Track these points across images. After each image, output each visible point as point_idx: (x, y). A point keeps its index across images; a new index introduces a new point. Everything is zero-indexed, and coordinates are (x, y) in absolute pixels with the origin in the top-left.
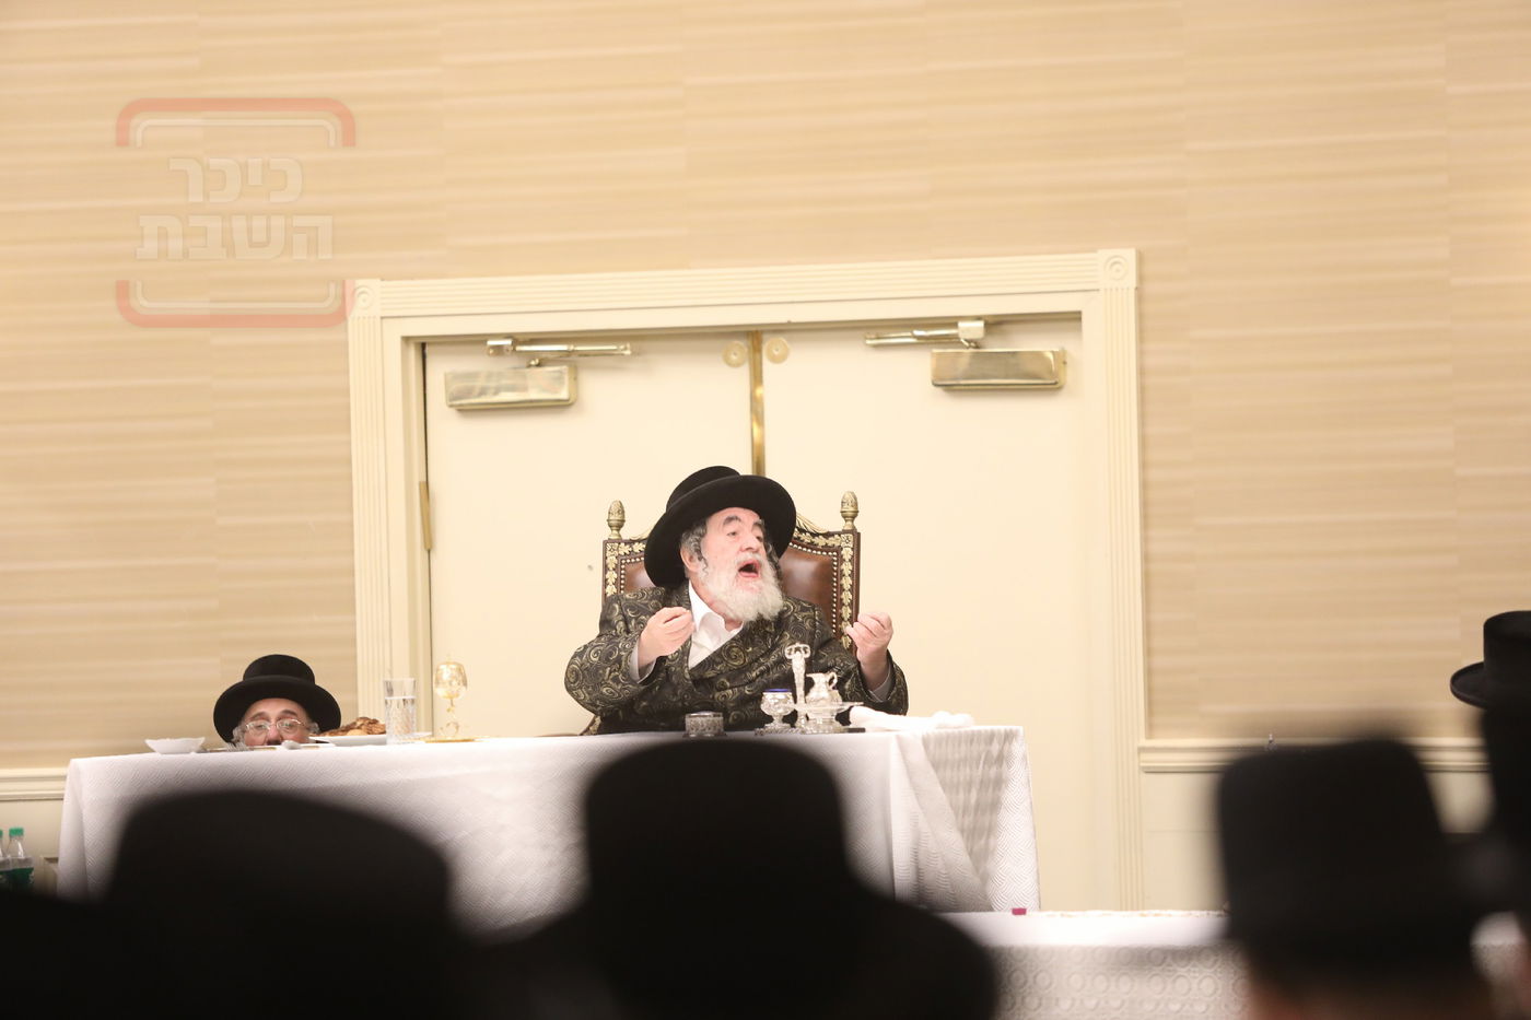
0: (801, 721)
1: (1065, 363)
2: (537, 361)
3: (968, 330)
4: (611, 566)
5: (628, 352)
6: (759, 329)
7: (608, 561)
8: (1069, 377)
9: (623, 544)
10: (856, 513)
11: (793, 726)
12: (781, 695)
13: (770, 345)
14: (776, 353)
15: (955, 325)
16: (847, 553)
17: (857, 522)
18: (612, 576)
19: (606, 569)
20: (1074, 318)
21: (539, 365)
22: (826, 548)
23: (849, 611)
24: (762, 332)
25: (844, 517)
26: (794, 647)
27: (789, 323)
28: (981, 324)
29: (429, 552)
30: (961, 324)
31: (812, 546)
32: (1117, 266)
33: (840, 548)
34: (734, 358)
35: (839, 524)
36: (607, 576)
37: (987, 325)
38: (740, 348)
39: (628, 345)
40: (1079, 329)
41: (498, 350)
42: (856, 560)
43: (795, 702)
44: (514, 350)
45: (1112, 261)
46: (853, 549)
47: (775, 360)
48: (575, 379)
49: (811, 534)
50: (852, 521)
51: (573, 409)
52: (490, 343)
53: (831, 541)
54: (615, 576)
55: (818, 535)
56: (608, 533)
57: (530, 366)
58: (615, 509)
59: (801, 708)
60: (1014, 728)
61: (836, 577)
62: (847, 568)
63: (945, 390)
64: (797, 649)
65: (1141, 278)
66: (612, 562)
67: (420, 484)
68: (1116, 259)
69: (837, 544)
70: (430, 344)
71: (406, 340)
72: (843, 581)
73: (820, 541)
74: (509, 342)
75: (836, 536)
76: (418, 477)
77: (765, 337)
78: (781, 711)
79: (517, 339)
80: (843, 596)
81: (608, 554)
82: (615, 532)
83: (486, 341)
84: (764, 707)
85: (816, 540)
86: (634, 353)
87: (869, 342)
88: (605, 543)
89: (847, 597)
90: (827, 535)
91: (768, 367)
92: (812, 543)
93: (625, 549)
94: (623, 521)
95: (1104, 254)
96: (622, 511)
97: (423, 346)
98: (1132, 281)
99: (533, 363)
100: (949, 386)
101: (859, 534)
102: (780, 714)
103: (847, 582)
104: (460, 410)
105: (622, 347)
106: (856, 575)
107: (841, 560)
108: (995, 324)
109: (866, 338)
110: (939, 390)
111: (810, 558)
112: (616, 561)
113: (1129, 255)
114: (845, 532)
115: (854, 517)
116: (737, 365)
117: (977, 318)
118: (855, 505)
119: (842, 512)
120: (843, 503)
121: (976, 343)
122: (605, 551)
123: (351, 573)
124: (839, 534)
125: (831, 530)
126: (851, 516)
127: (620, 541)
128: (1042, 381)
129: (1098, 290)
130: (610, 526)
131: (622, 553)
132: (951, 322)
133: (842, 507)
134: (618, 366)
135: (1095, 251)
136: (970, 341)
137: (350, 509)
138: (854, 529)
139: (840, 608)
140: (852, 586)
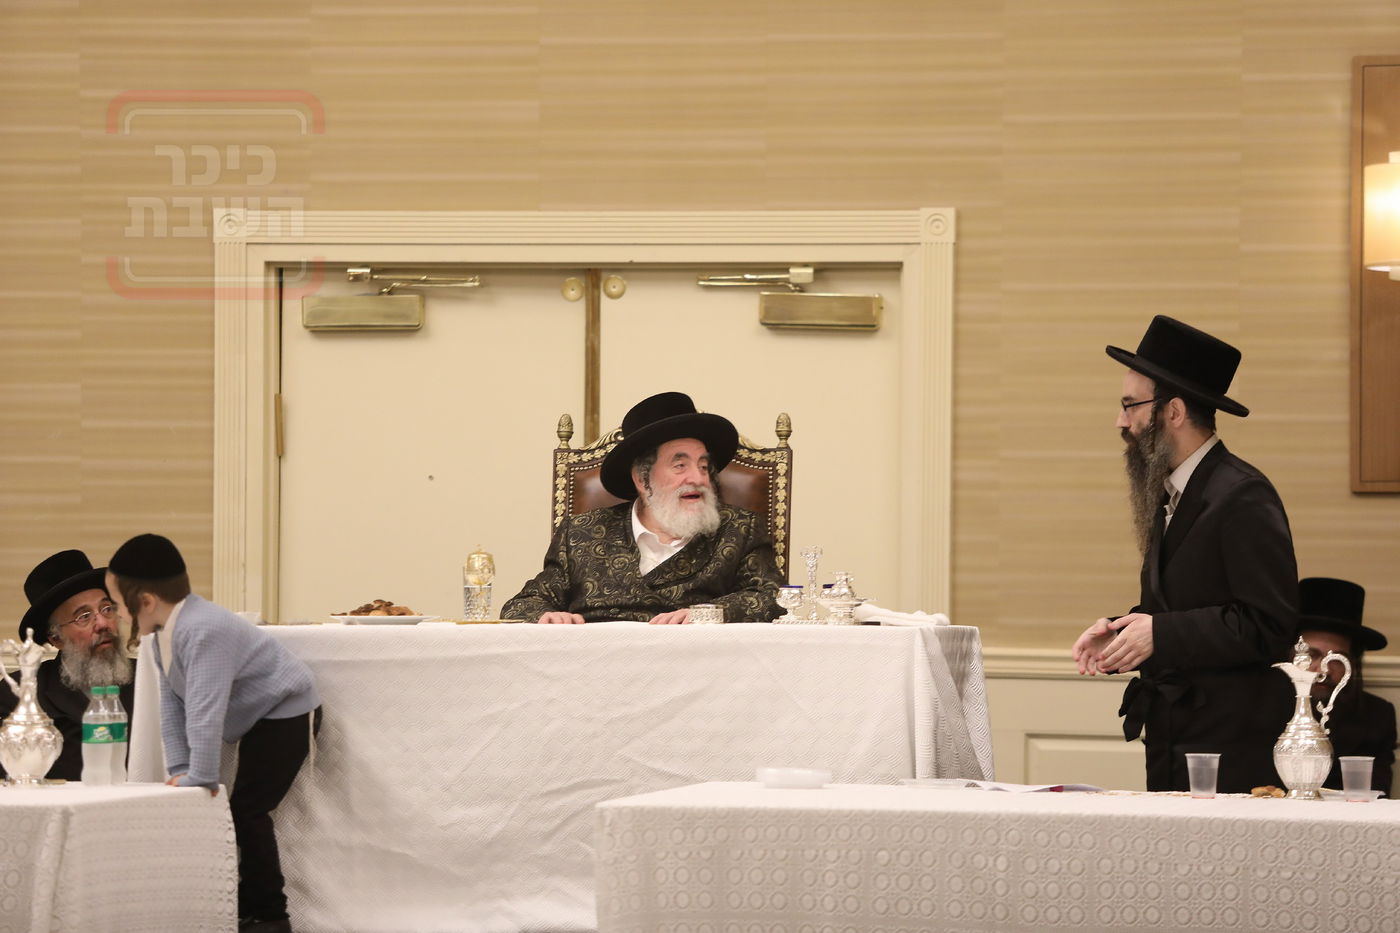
1: (882, 308)
2: (389, 289)
3: (799, 275)
4: (561, 473)
5: (477, 284)
6: (599, 267)
7: (558, 468)
8: (885, 322)
9: (572, 454)
10: (789, 432)
12: (795, 591)
13: (614, 284)
14: (614, 291)
15: (786, 271)
16: (782, 468)
17: (790, 441)
18: (562, 481)
19: (556, 476)
20: (896, 267)
21: (389, 293)
22: (763, 463)
23: (783, 520)
24: (601, 270)
25: (779, 436)
27: (631, 263)
28: (810, 271)
29: (280, 458)
30: (793, 270)
31: (750, 461)
32: (936, 223)
33: (775, 464)
34: (572, 292)
35: (773, 442)
36: (557, 482)
37: (817, 271)
38: (576, 284)
39: (477, 277)
40: (898, 279)
41: (356, 277)
42: (788, 474)
44: (371, 278)
45: (934, 218)
46: (787, 464)
47: (611, 296)
48: (424, 306)
49: (749, 450)
50: (787, 439)
51: (419, 334)
52: (352, 270)
53: (767, 458)
54: (565, 481)
55: (755, 451)
56: (557, 443)
57: (381, 293)
58: (564, 421)
61: (771, 489)
62: (781, 482)
63: (771, 329)
65: (958, 235)
66: (562, 468)
67: (275, 395)
68: (937, 217)
69: (773, 460)
70: (288, 269)
71: (268, 264)
72: (778, 493)
73: (757, 457)
74: (368, 271)
75: (772, 453)
76: (274, 390)
77: (604, 275)
78: (796, 604)
79: (379, 268)
80: (777, 507)
81: (559, 461)
82: (564, 442)
83: (347, 269)
85: (754, 456)
86: (481, 286)
87: (702, 283)
88: (556, 452)
89: (781, 507)
90: (764, 451)
91: (605, 302)
92: (750, 458)
93: (574, 458)
94: (572, 433)
95: (926, 212)
96: (571, 424)
97: (280, 270)
98: (950, 237)
99: (385, 290)
100: (778, 324)
101: (790, 453)
103: (781, 494)
104: (313, 332)
105: (471, 279)
106: (788, 487)
107: (776, 474)
108: (823, 270)
109: (696, 280)
110: (764, 328)
111: (748, 471)
112: (566, 469)
113: (949, 214)
114: (779, 449)
116: (575, 299)
117: (805, 265)
118: (789, 425)
119: (777, 431)
120: (778, 422)
121: (801, 288)
122: (555, 459)
123: (210, 475)
124: (775, 450)
125: (768, 447)
126: (785, 435)
127: (569, 450)
128: (862, 324)
129: (919, 244)
130: (560, 437)
131: (571, 461)
132: (784, 267)
133: (777, 426)
134: (463, 296)
135: (917, 208)
136: (795, 285)
137: (211, 417)
138: (788, 447)
139: (775, 518)
140: (786, 498)
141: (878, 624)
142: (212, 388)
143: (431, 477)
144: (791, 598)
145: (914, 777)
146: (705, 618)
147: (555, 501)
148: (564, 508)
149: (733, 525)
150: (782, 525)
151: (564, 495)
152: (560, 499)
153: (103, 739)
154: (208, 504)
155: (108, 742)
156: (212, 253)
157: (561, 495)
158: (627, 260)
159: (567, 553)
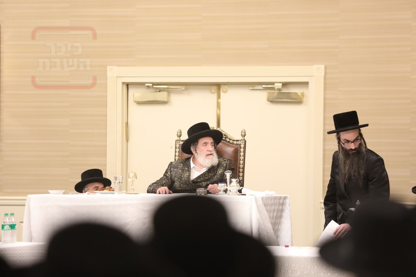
0: (228, 192)
1: (304, 96)
2: (159, 90)
3: (278, 86)
4: (177, 147)
6: (220, 84)
7: (177, 146)
8: (305, 100)
11: (226, 193)
12: (223, 184)
13: (223, 88)
14: (224, 90)
16: (242, 146)
20: (307, 83)
21: (159, 91)
22: (237, 144)
23: (242, 162)
25: (242, 136)
26: (227, 171)
27: (228, 82)
28: (281, 85)
29: (127, 141)
30: (275, 84)
31: (233, 143)
32: (319, 70)
33: (240, 145)
34: (213, 91)
35: (240, 138)
36: (176, 150)
37: (283, 85)
38: (214, 88)
39: (184, 87)
40: (308, 87)
41: (148, 87)
42: (245, 148)
43: (227, 187)
44: (153, 87)
45: (318, 68)
46: (244, 145)
47: (224, 92)
48: (169, 95)
49: (233, 140)
50: (244, 137)
51: (168, 104)
52: (146, 85)
53: (238, 143)
54: (178, 150)
55: (234, 141)
56: (177, 138)
57: (157, 92)
58: (179, 131)
59: (229, 188)
60: (287, 196)
61: (239, 152)
62: (242, 150)
64: (228, 172)
65: (325, 73)
66: (178, 146)
67: (126, 123)
69: (240, 143)
70: (130, 84)
71: (123, 83)
72: (241, 154)
74: (151, 85)
75: (240, 141)
76: (125, 121)
77: (222, 86)
78: (223, 189)
79: (154, 84)
80: (241, 158)
82: (179, 138)
83: (145, 84)
86: (185, 89)
87: (250, 88)
88: (176, 141)
89: (242, 158)
90: (237, 141)
91: (222, 94)
94: (181, 135)
95: (315, 66)
96: (181, 132)
97: (128, 85)
98: (323, 74)
100: (272, 101)
101: (246, 141)
103: (242, 154)
104: (137, 103)
105: (182, 87)
106: (244, 152)
107: (241, 148)
108: (285, 84)
109: (249, 87)
110: (269, 102)
111: (232, 147)
112: (179, 146)
113: (322, 67)
114: (242, 140)
115: (245, 136)
116: (213, 93)
117: (280, 83)
118: (245, 133)
119: (241, 135)
120: (242, 132)
121: (279, 90)
122: (176, 143)
123: (106, 146)
125: (238, 139)
127: (180, 140)
128: (297, 101)
129: (313, 76)
130: (178, 136)
132: (273, 83)
133: (241, 133)
134: (180, 92)
135: (313, 65)
136: (278, 89)
137: (106, 129)
138: (244, 139)
139: (240, 161)
140: (243, 155)
141: (245, 195)
142: (106, 120)
143: (171, 147)
144: (221, 187)
146: (201, 193)
149: (222, 163)
150: (242, 163)
152: (177, 155)
154: (105, 155)
156: (106, 79)
157: (177, 154)
159: (171, 172)
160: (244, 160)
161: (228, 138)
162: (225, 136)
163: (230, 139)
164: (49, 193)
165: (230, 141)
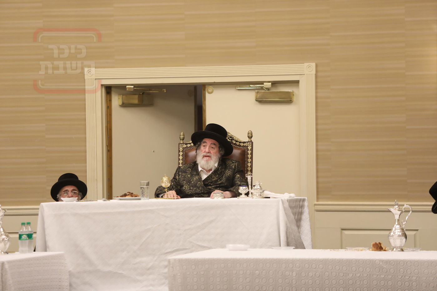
0: (250, 195)
1: (294, 95)
3: (267, 85)
4: (181, 151)
6: (205, 84)
8: (295, 99)
10: (252, 136)
11: (248, 196)
12: (244, 188)
13: (210, 89)
14: (210, 91)
16: (249, 148)
17: (252, 139)
18: (181, 153)
19: (179, 151)
20: (297, 82)
21: (143, 94)
22: (244, 146)
23: (250, 164)
25: (249, 138)
27: (214, 82)
28: (270, 84)
30: (264, 84)
31: (239, 146)
32: (310, 68)
35: (247, 139)
36: (180, 153)
37: (272, 84)
40: (298, 86)
41: (130, 89)
42: (252, 150)
45: (309, 66)
46: (251, 147)
47: (209, 93)
49: (239, 142)
50: (251, 139)
53: (245, 144)
55: (241, 142)
56: (179, 141)
58: (182, 134)
59: (250, 191)
60: (305, 198)
61: (246, 154)
62: (249, 152)
63: (259, 102)
64: (250, 175)
65: (317, 71)
66: (181, 149)
68: (311, 66)
69: (247, 145)
71: (102, 85)
72: (248, 156)
73: (242, 144)
74: (133, 87)
75: (247, 143)
77: (207, 86)
79: (135, 86)
80: (248, 160)
81: (180, 147)
82: (182, 141)
83: (126, 86)
84: (240, 191)
85: (241, 144)
88: (179, 144)
89: (250, 160)
90: (244, 143)
91: (207, 95)
92: (239, 145)
93: (185, 146)
94: (184, 138)
95: (306, 64)
96: (184, 135)
98: (314, 72)
100: (260, 101)
101: (252, 143)
102: (244, 193)
103: (249, 156)
106: (252, 154)
107: (248, 150)
108: (274, 84)
109: (236, 87)
110: (257, 102)
111: (239, 149)
113: (313, 65)
114: (249, 142)
117: (269, 82)
118: (252, 134)
119: (248, 136)
120: (248, 133)
121: (268, 89)
122: (179, 146)
123: (85, 152)
124: (247, 142)
125: (245, 141)
126: (250, 137)
127: (183, 143)
128: (288, 100)
129: (304, 74)
130: (181, 139)
131: (184, 147)
132: (262, 83)
135: (303, 63)
136: (266, 88)
137: (85, 134)
138: (251, 141)
139: (248, 163)
140: (251, 157)
141: (269, 198)
142: (85, 125)
143: (154, 151)
144: (243, 190)
145: (280, 246)
146: (218, 197)
147: (179, 160)
148: (182, 162)
149: (230, 166)
150: (250, 165)
151: (182, 157)
152: (181, 159)
153: (24, 239)
155: (26, 240)
158: (213, 82)
159: (179, 176)
160: (252, 162)
161: (234, 140)
162: (231, 138)
163: (236, 141)
164: (62, 201)
165: (237, 143)
